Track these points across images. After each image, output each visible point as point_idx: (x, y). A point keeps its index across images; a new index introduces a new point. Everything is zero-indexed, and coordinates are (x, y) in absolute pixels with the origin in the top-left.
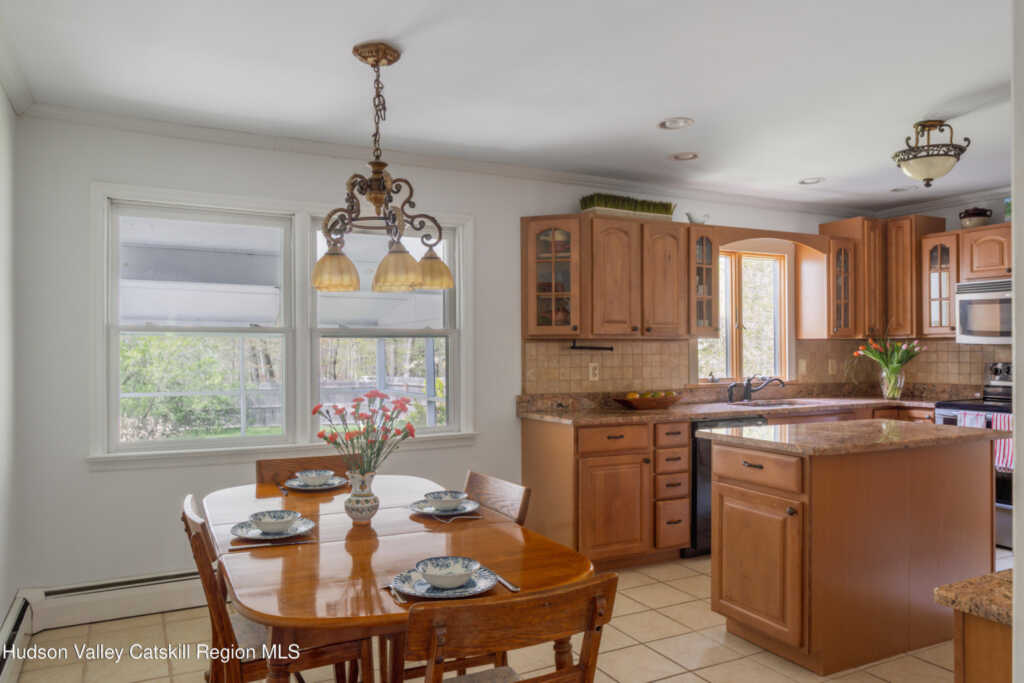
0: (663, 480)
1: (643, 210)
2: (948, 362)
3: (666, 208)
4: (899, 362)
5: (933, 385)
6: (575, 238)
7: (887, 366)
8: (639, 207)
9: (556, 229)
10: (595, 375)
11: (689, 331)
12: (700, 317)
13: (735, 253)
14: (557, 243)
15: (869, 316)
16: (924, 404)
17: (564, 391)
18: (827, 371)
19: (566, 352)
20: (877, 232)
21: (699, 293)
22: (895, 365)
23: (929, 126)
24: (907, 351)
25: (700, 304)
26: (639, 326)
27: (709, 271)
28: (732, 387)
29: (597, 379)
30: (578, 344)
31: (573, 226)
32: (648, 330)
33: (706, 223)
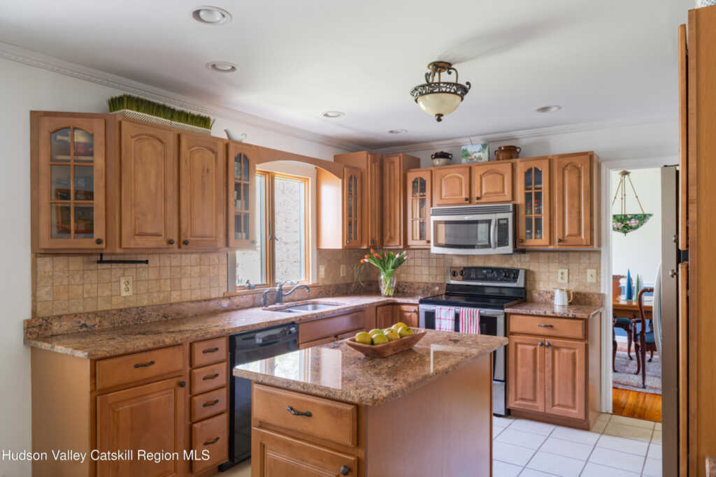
0: (199, 401)
1: (180, 120)
2: (421, 266)
3: (205, 122)
4: (393, 268)
5: (412, 284)
6: (99, 141)
7: (385, 271)
8: (176, 116)
9: (75, 129)
10: (127, 290)
11: (227, 245)
12: (238, 229)
13: (268, 173)
14: (76, 145)
15: (371, 231)
16: (411, 301)
17: (88, 309)
18: (340, 274)
19: (93, 266)
20: (377, 164)
21: (236, 207)
22: (390, 270)
23: (440, 67)
24: (399, 259)
25: (238, 218)
26: (176, 239)
27: (246, 186)
28: (266, 293)
29: (130, 293)
30: (105, 258)
31: (98, 127)
32: (186, 243)
33: (244, 141)
